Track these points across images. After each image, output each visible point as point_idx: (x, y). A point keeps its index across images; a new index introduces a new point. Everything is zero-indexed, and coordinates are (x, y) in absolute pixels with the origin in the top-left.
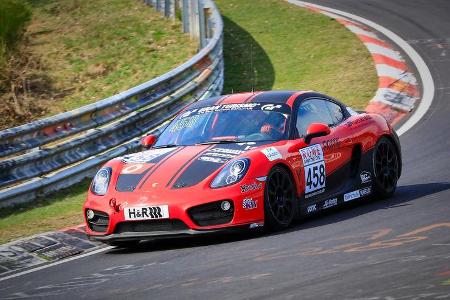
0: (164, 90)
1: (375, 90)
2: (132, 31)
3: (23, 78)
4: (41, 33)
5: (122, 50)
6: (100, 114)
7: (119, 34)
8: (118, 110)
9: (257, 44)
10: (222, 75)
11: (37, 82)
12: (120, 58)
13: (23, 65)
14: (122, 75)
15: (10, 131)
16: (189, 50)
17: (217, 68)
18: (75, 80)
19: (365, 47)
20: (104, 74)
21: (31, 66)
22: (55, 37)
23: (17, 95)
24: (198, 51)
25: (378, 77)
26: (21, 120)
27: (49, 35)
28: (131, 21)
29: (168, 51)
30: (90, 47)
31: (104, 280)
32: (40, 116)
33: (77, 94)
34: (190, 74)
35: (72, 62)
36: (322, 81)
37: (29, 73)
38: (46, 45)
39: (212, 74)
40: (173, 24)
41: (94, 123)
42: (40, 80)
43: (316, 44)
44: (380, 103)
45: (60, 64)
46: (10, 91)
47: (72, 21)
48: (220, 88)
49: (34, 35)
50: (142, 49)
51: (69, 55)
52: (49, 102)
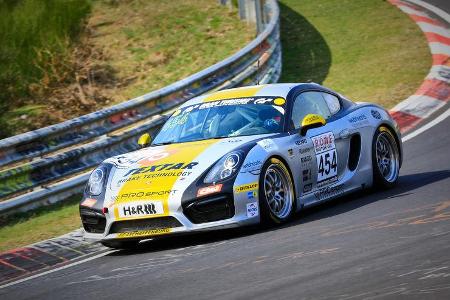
0: (225, 75)
1: (430, 68)
2: (190, 20)
3: (88, 69)
4: (102, 25)
5: (182, 38)
6: (164, 100)
7: (177, 23)
8: (182, 96)
9: (312, 28)
10: (280, 58)
11: (102, 73)
12: (180, 46)
13: (85, 57)
15: (78, 120)
17: (275, 52)
18: (137, 69)
19: (418, 26)
20: (165, 62)
21: (94, 57)
22: (115, 28)
23: (82, 85)
24: (256, 37)
25: (431, 55)
26: (87, 109)
27: (110, 27)
28: (188, 11)
29: (226, 37)
30: (151, 36)
31: (177, 260)
32: (105, 105)
33: (139, 82)
34: (250, 59)
35: (133, 52)
36: (377, 61)
37: (92, 64)
38: (108, 36)
39: (271, 57)
40: (230, 11)
41: (159, 110)
42: (102, 70)
43: (370, 25)
44: (435, 79)
45: (122, 53)
46: (75, 82)
47: (131, 12)
48: (280, 70)
49: (95, 27)
50: (201, 36)
51: (130, 45)
52: (113, 91)
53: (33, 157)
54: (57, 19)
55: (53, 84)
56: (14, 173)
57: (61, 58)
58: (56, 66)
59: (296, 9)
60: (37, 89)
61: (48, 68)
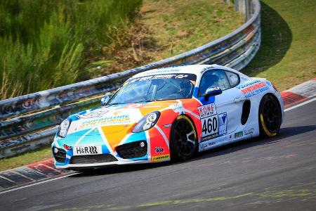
0: (226, 45)
2: (203, 10)
3: (139, 39)
4: (149, 12)
5: (198, 22)
6: (187, 60)
7: (196, 12)
8: (198, 58)
10: (260, 36)
11: (148, 42)
12: (197, 27)
13: (138, 31)
14: (198, 37)
16: (239, 21)
17: (257, 32)
18: (170, 40)
20: (188, 36)
21: (144, 32)
22: (156, 14)
23: (135, 49)
24: (246, 22)
26: (138, 64)
27: (154, 13)
28: (204, 4)
29: (226, 22)
30: (179, 20)
32: (149, 62)
33: (171, 48)
34: (241, 36)
35: (167, 29)
37: (142, 36)
38: (152, 19)
39: (254, 36)
40: (229, 6)
42: (148, 40)
45: (161, 30)
46: (131, 47)
47: (167, 4)
48: (259, 44)
49: (144, 13)
50: (211, 21)
51: (166, 25)
52: (154, 53)
53: (106, 92)
54: (121, 8)
55: (118, 47)
56: (94, 101)
57: (123, 31)
58: (120, 37)
59: (270, 5)
60: (107, 51)
61: (115, 38)
